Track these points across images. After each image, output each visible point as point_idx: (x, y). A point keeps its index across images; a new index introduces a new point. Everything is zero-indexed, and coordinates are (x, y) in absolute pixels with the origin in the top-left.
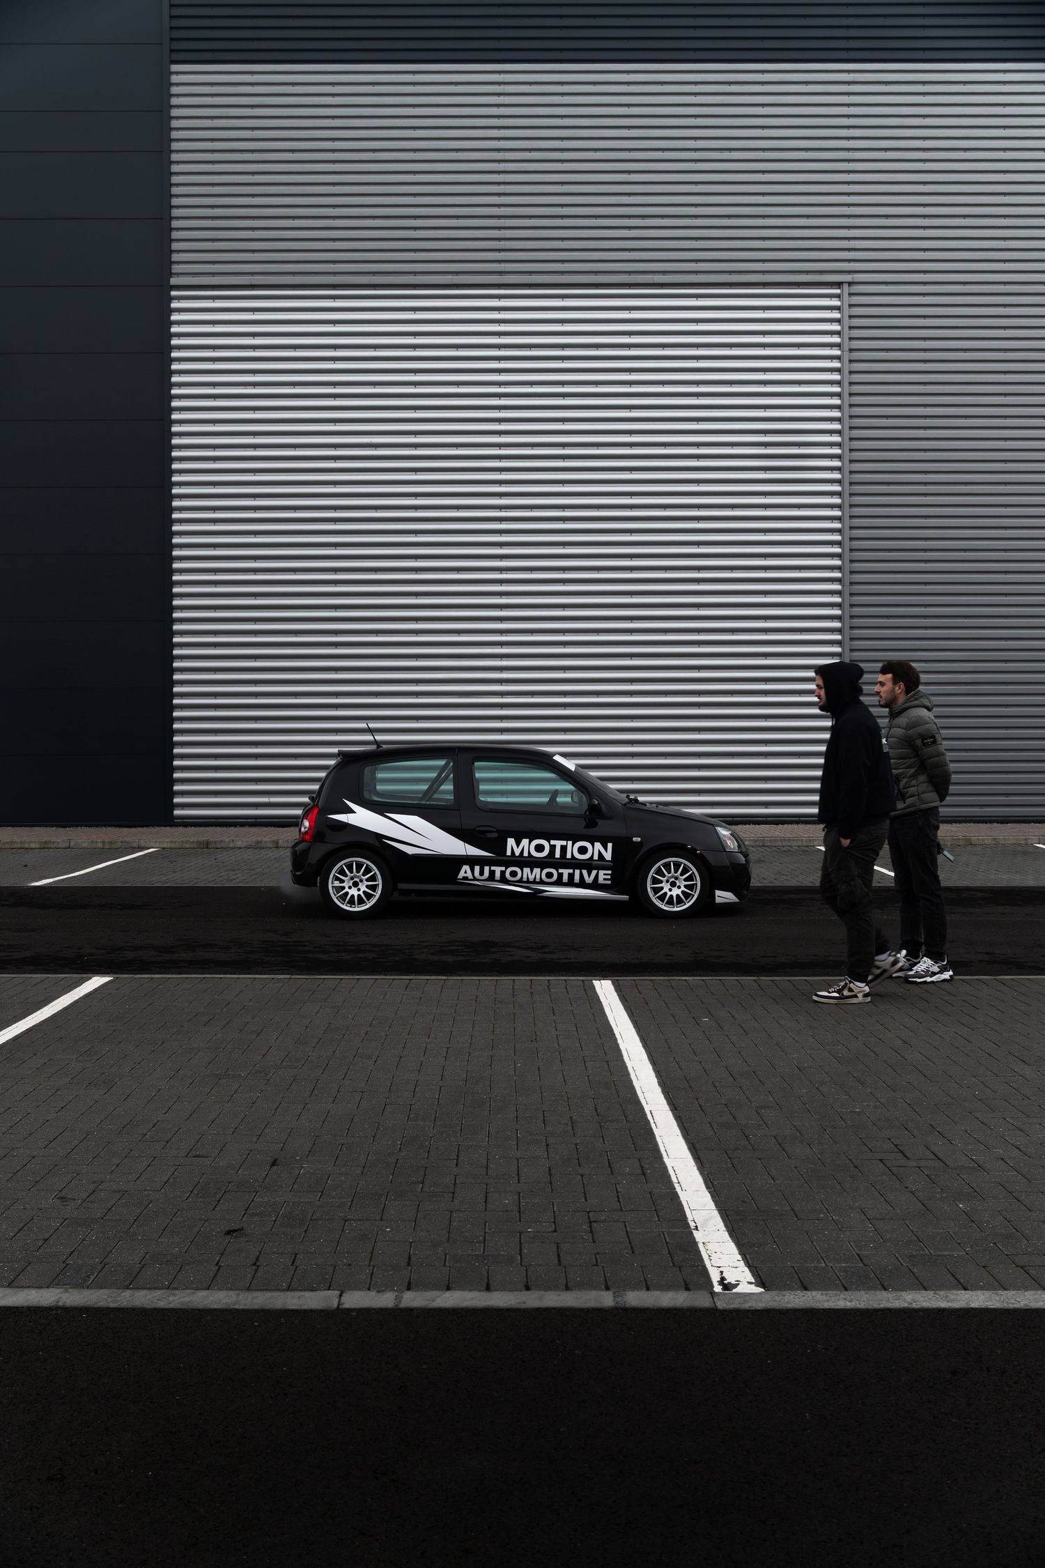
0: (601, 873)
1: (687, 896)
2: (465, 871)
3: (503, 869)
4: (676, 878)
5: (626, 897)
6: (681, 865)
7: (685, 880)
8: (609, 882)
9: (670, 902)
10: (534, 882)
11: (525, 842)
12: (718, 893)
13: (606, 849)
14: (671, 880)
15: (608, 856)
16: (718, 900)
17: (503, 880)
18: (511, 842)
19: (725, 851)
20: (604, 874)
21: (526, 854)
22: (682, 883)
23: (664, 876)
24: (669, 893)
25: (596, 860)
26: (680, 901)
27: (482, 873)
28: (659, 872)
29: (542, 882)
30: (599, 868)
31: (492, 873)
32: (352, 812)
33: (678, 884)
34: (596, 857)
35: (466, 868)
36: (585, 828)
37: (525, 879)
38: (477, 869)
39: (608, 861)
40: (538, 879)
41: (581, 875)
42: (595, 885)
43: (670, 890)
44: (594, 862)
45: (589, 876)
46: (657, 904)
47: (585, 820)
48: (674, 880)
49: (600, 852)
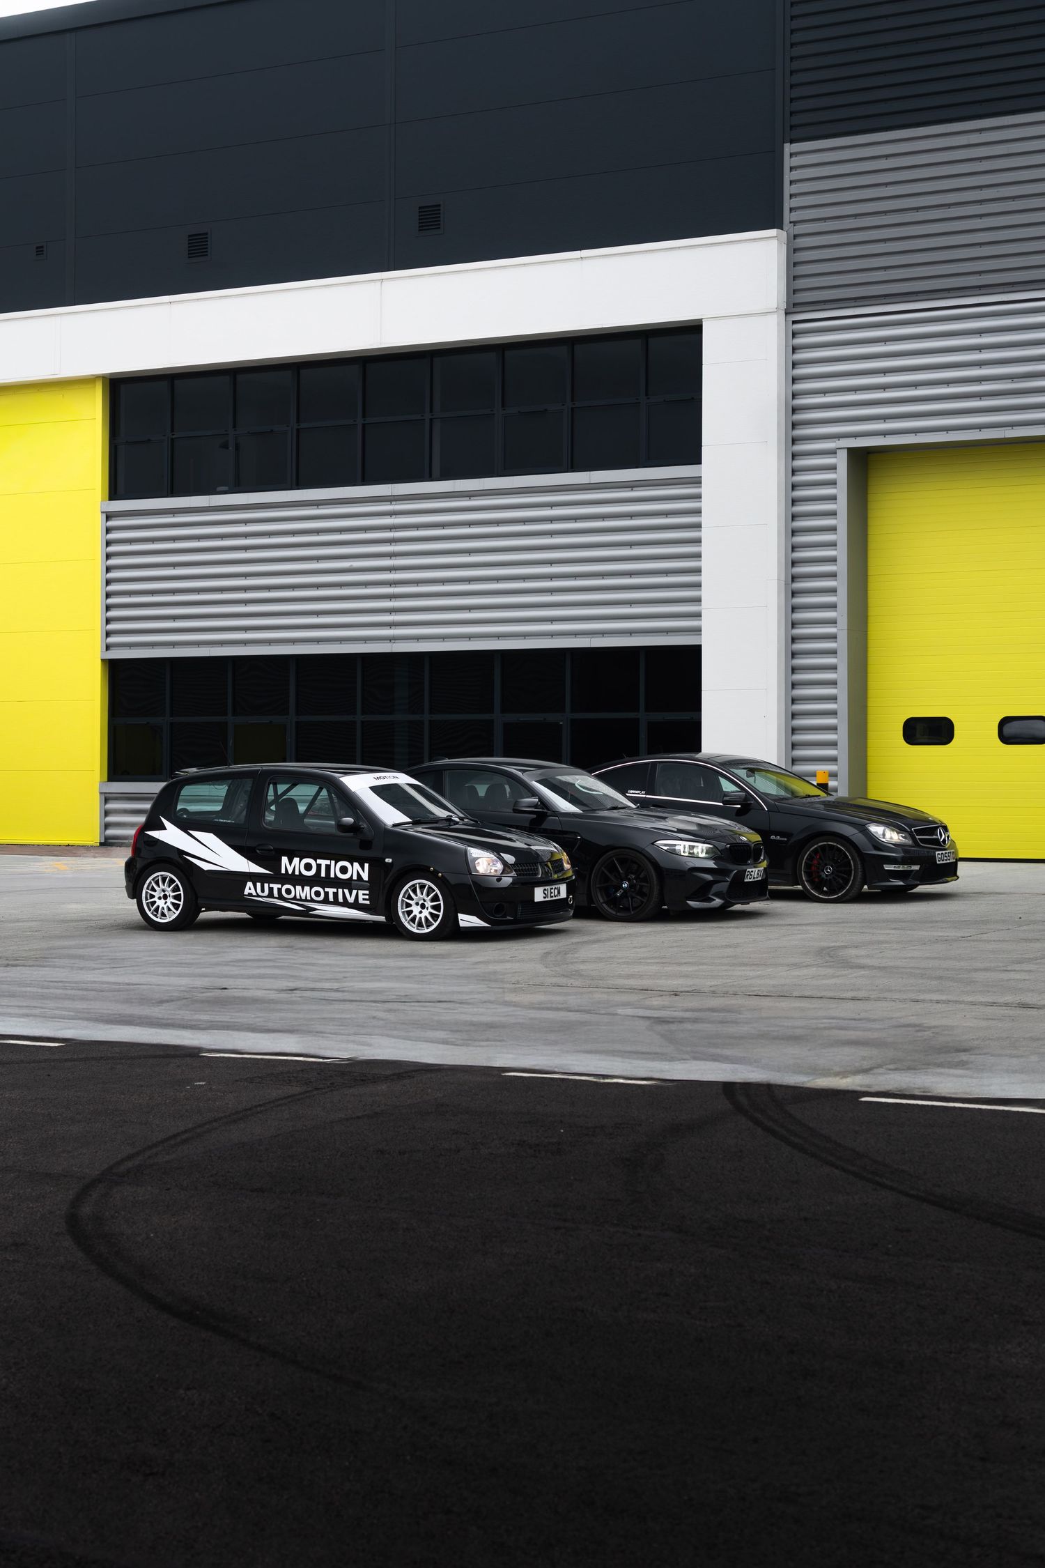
0: (361, 892)
1: (435, 917)
2: (249, 888)
3: (279, 886)
4: (424, 900)
5: (382, 918)
6: (424, 886)
7: (431, 901)
8: (368, 902)
10: (306, 900)
11: (296, 860)
12: (461, 916)
13: (363, 869)
14: (420, 903)
15: (365, 876)
16: (462, 924)
17: (281, 897)
18: (285, 860)
19: (471, 874)
20: (364, 894)
21: (297, 873)
22: (429, 904)
23: (412, 899)
24: (418, 916)
25: (355, 880)
26: (428, 922)
27: (263, 891)
28: (407, 895)
29: (312, 900)
30: (358, 888)
31: (271, 890)
32: (164, 828)
33: (425, 906)
34: (355, 877)
35: (250, 884)
37: (298, 897)
38: (259, 885)
39: (366, 881)
40: (309, 898)
41: (344, 894)
42: (356, 905)
43: (419, 912)
44: (353, 882)
45: (351, 896)
46: (411, 928)
48: (422, 902)
49: (358, 873)
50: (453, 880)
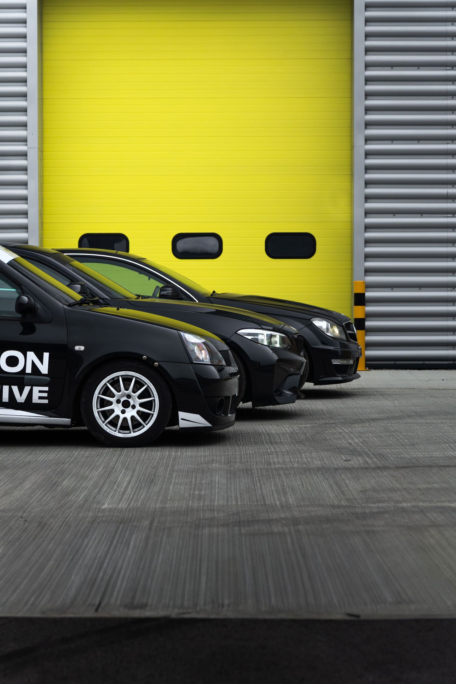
0: (36, 389)
1: (145, 417)
4: (129, 396)
5: (66, 421)
6: (132, 379)
7: (140, 397)
8: (46, 401)
9: (125, 427)
12: (182, 415)
13: (41, 360)
14: (122, 400)
15: (44, 368)
19: (192, 363)
20: (40, 392)
22: (136, 401)
23: (113, 396)
24: (122, 416)
25: (28, 374)
26: (137, 425)
28: (106, 391)
30: (33, 384)
33: (132, 403)
34: (29, 370)
36: (20, 334)
39: (45, 375)
41: (11, 392)
42: (28, 406)
43: (123, 412)
44: (26, 377)
45: (21, 394)
46: (108, 431)
47: (21, 323)
48: (125, 398)
49: (33, 363)
50: (173, 371)
